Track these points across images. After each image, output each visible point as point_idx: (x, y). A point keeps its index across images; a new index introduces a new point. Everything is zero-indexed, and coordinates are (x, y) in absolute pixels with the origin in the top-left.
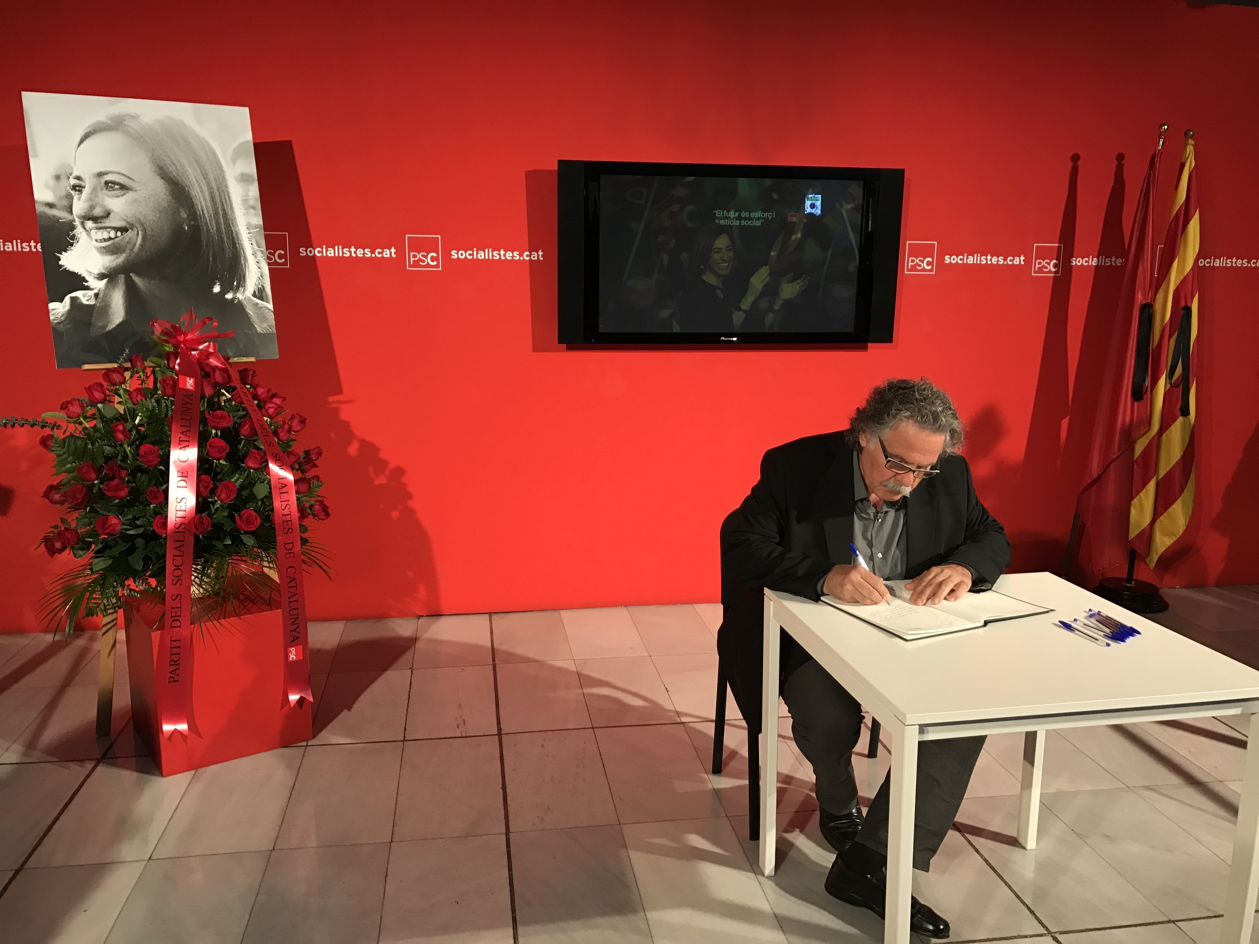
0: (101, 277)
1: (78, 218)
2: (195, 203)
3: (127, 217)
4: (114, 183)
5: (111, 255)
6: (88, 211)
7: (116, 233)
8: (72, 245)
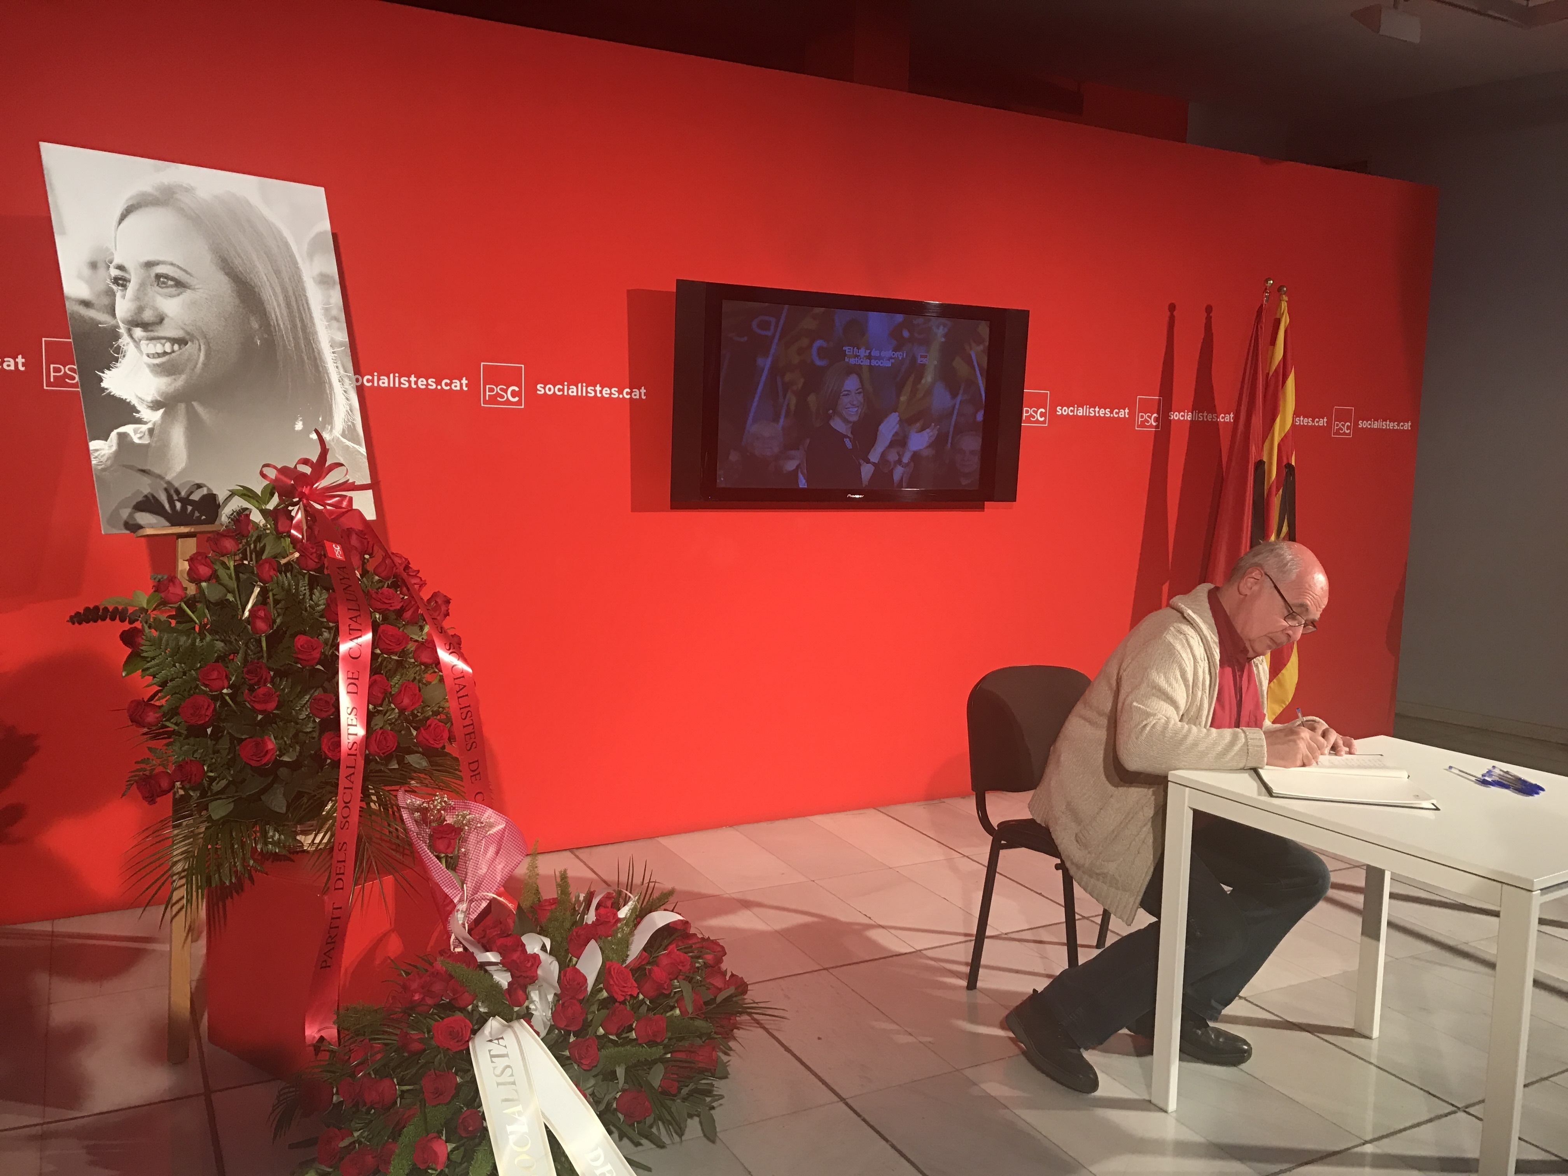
0: (156, 405)
1: (123, 323)
2: (267, 310)
3: (185, 324)
4: (167, 277)
5: (167, 376)
6: (136, 314)
7: (173, 345)
8: (117, 360)
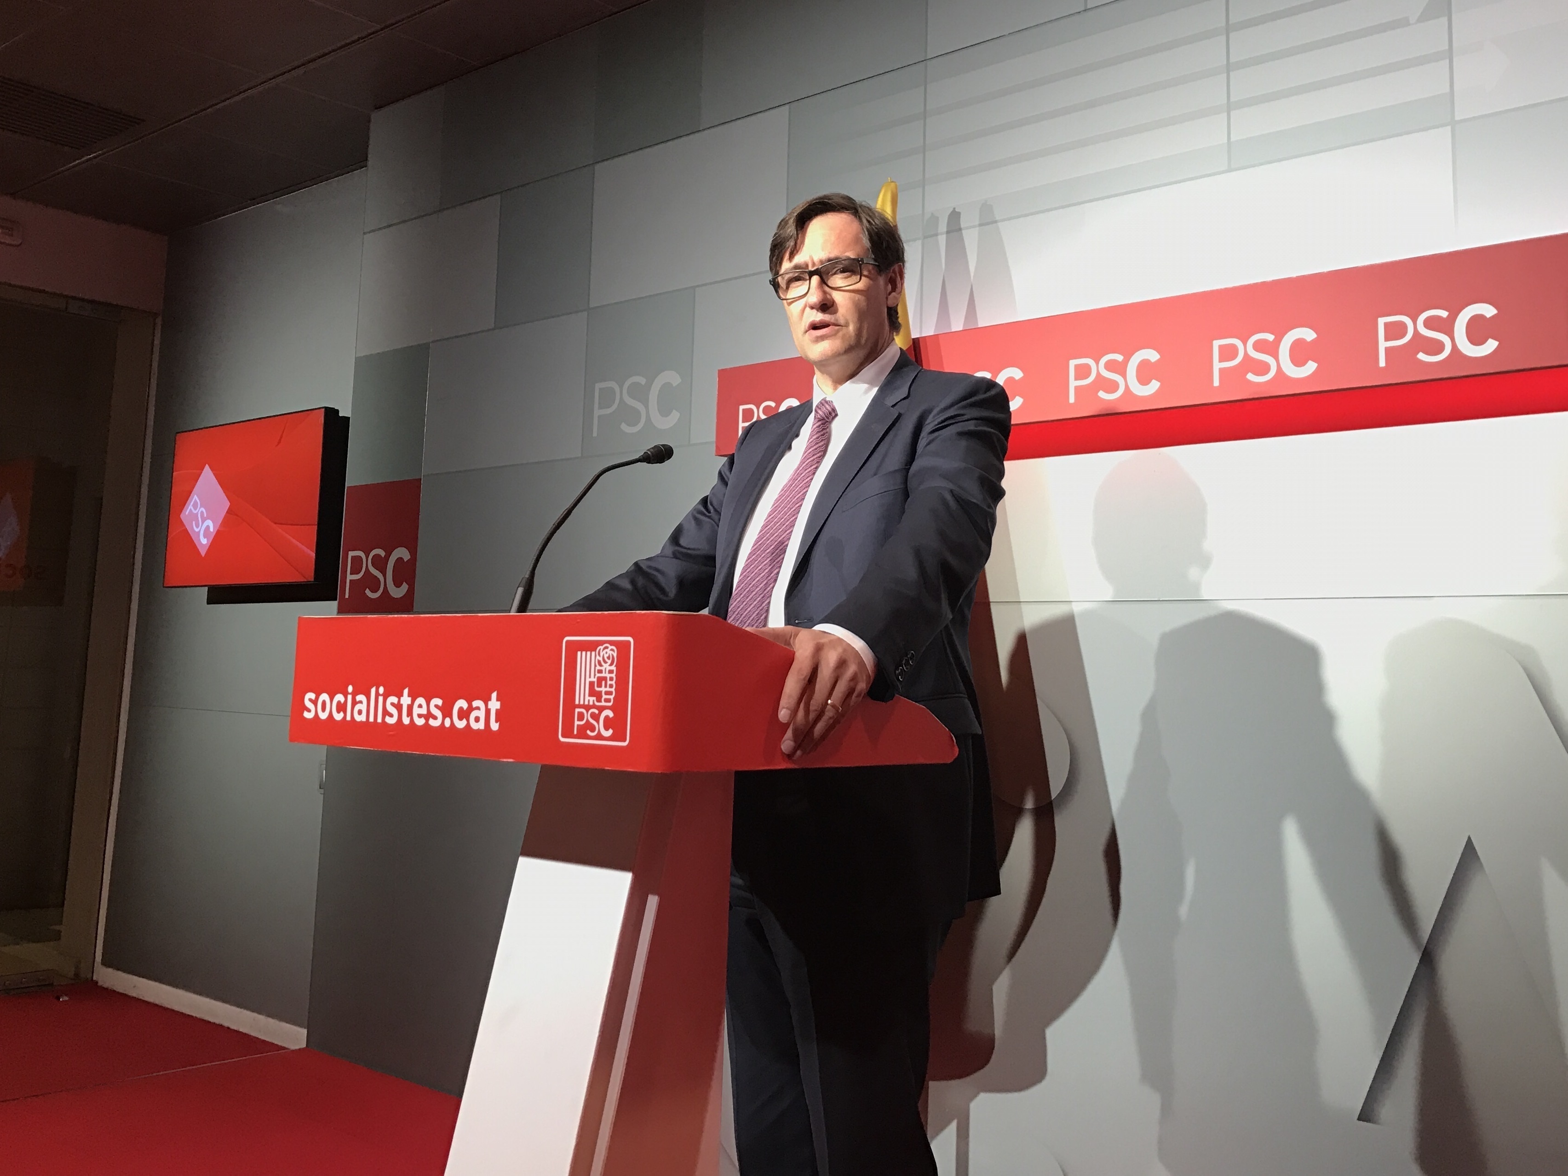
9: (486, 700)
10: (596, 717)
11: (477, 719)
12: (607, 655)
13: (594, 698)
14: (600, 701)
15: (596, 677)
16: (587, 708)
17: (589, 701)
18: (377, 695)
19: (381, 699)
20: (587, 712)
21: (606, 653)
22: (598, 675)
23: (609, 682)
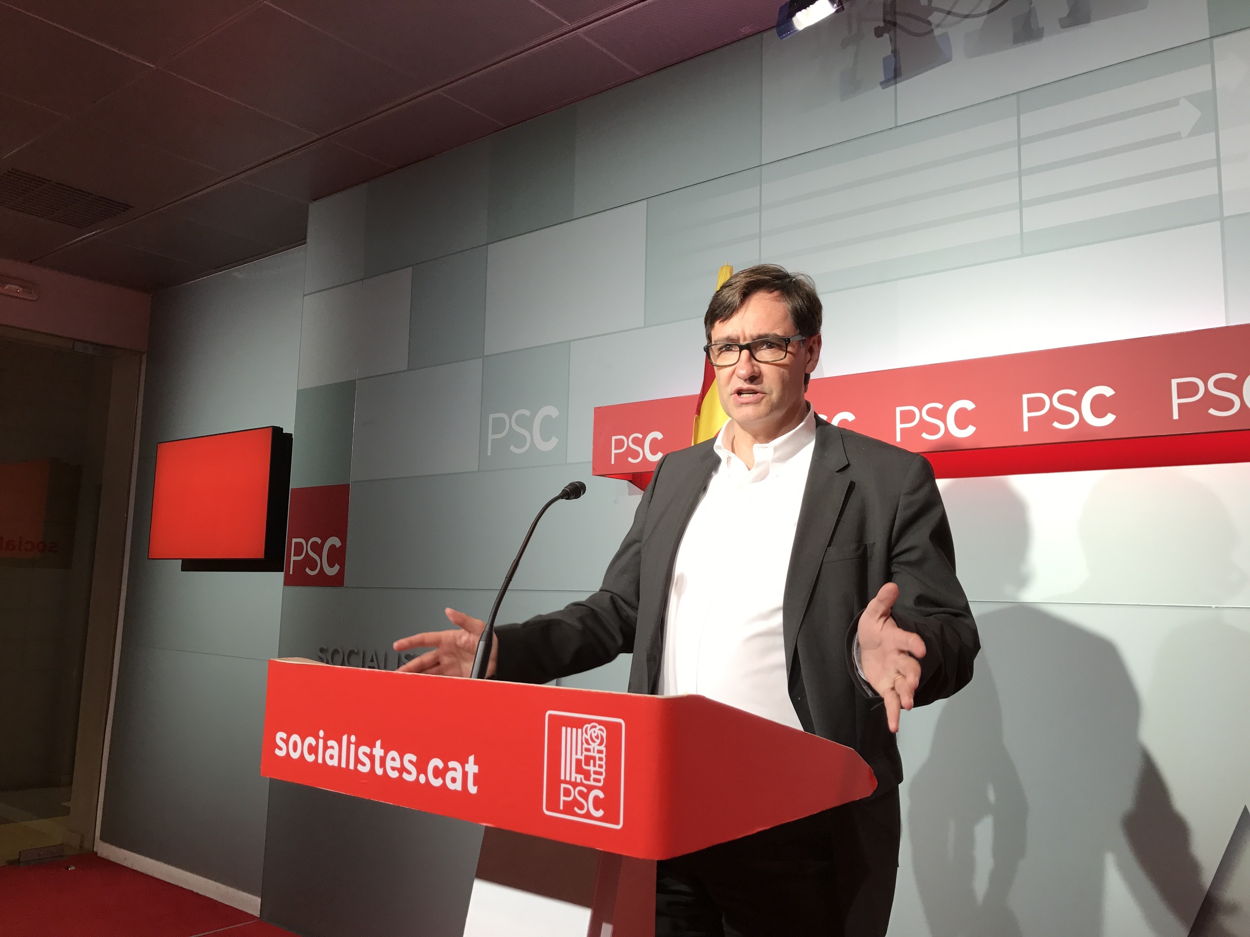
9: (463, 763)
10: (585, 796)
11: (454, 780)
12: (596, 734)
13: (582, 776)
14: (589, 780)
15: (583, 755)
16: (575, 785)
17: (576, 778)
18: (349, 743)
19: (353, 747)
20: (574, 789)
21: (594, 732)
22: (585, 753)
23: (598, 762)
